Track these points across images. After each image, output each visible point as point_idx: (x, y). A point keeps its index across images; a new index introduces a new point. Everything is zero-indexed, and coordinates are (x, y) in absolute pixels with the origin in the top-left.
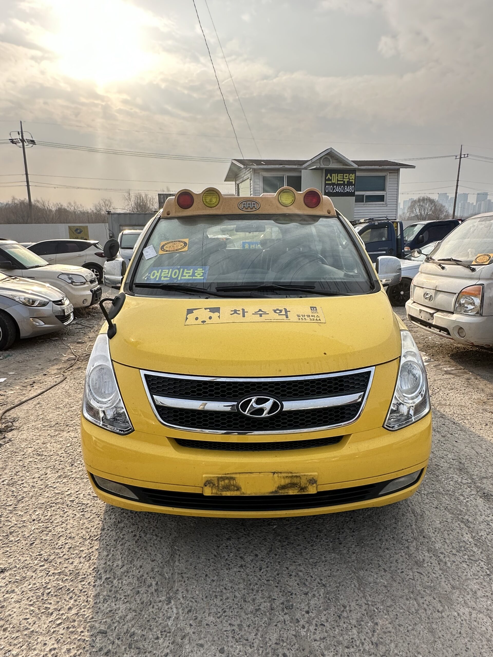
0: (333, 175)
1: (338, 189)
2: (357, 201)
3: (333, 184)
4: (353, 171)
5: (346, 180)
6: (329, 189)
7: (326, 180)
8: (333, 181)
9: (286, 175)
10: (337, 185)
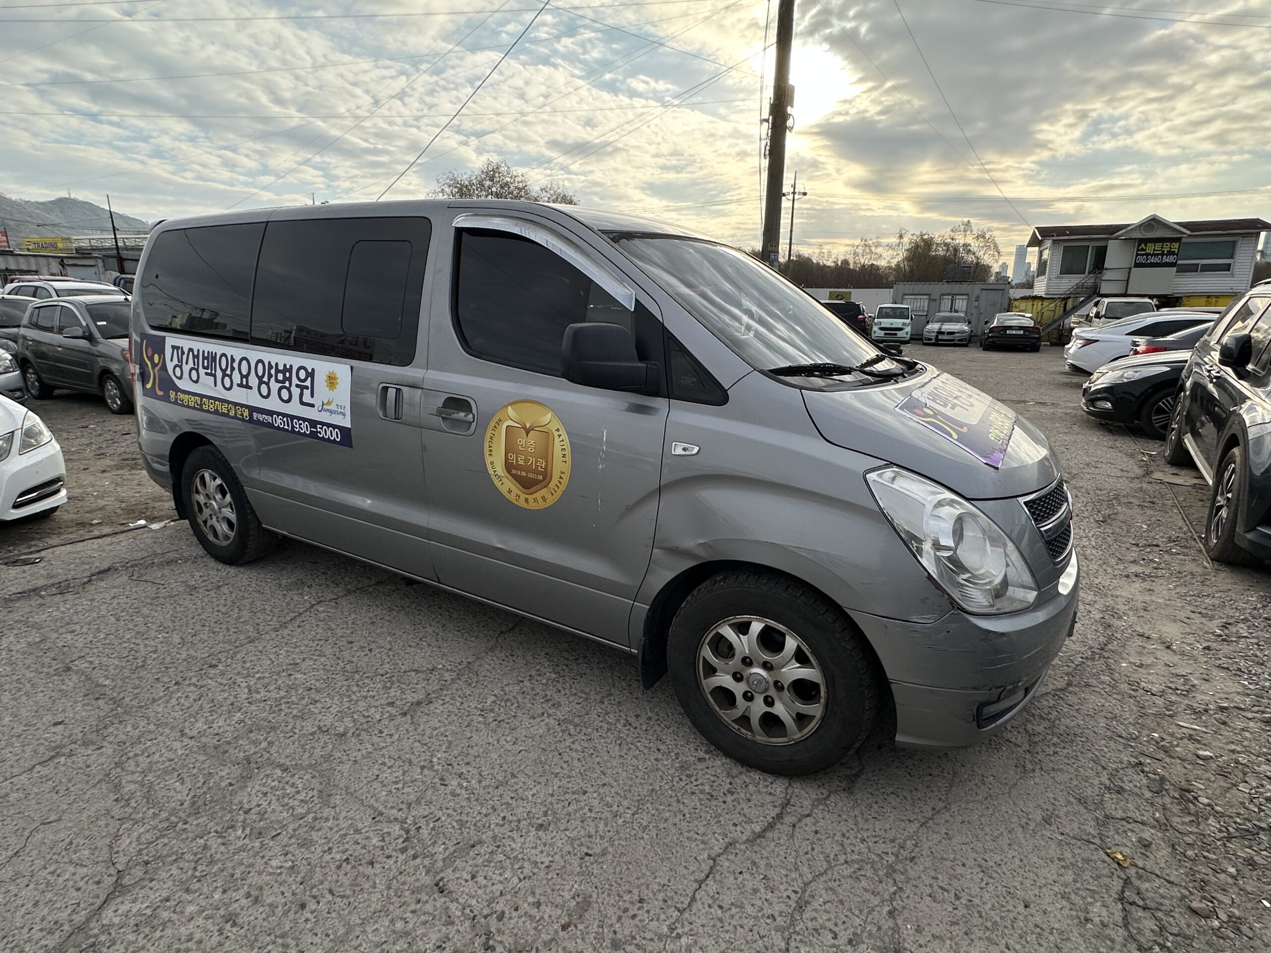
0: (1148, 245)
1: (1153, 260)
2: (1179, 271)
3: (1147, 254)
5: (1167, 250)
6: (1142, 259)
7: (1138, 250)
8: (1148, 252)
9: (1091, 244)
10: (1153, 255)
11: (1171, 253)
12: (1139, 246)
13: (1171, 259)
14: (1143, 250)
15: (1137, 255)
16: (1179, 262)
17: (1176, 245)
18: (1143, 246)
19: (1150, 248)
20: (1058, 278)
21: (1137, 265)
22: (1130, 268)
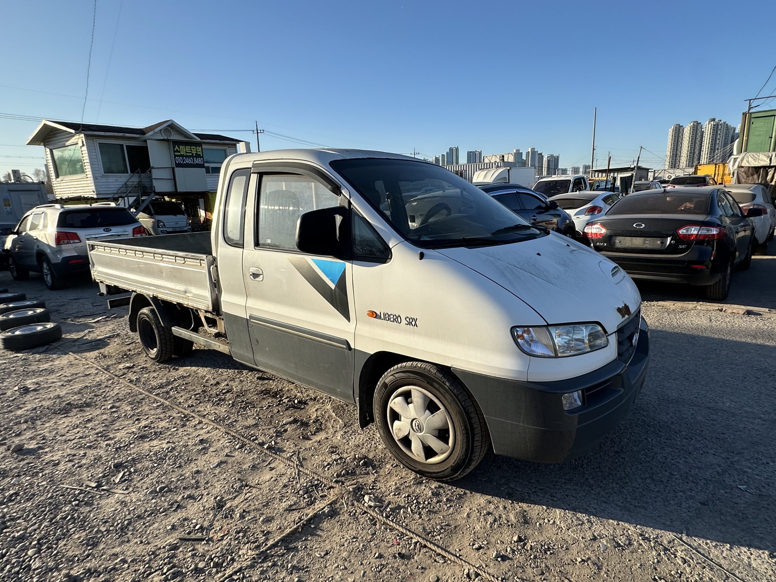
0: (181, 147)
1: (188, 161)
3: (182, 156)
4: (199, 144)
5: (194, 153)
6: (179, 160)
7: (175, 152)
8: (183, 153)
9: (125, 143)
10: (187, 156)
11: (198, 156)
12: (174, 147)
13: (199, 161)
14: (177, 151)
15: (175, 156)
16: (206, 165)
17: (199, 149)
18: (177, 147)
19: (183, 150)
20: (103, 177)
21: (179, 165)
22: (173, 169)
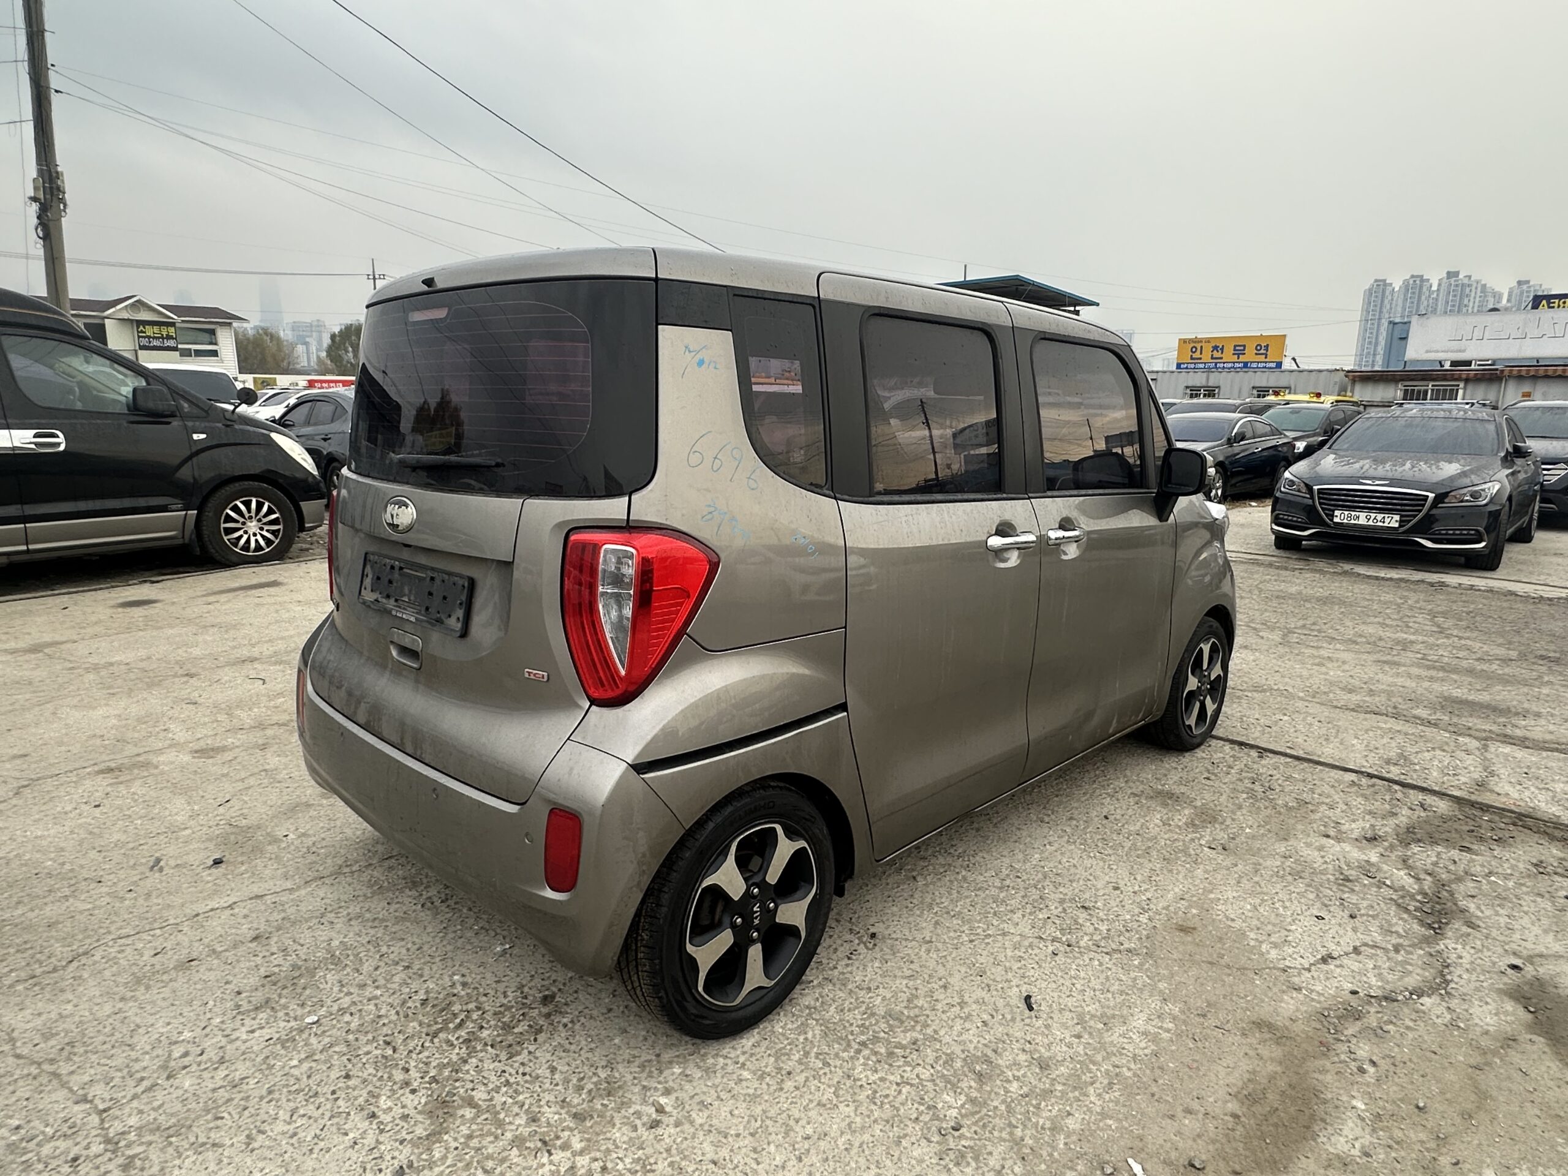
0: (147, 327)
1: (155, 343)
2: (181, 355)
3: (149, 337)
4: (172, 323)
5: (165, 334)
6: (144, 342)
7: (139, 332)
8: (148, 334)
10: (154, 338)
11: (169, 337)
12: (138, 327)
13: (172, 343)
14: (142, 332)
16: (180, 346)
17: (172, 330)
18: (141, 328)
19: (149, 331)
21: (142, 348)
22: (136, 351)
